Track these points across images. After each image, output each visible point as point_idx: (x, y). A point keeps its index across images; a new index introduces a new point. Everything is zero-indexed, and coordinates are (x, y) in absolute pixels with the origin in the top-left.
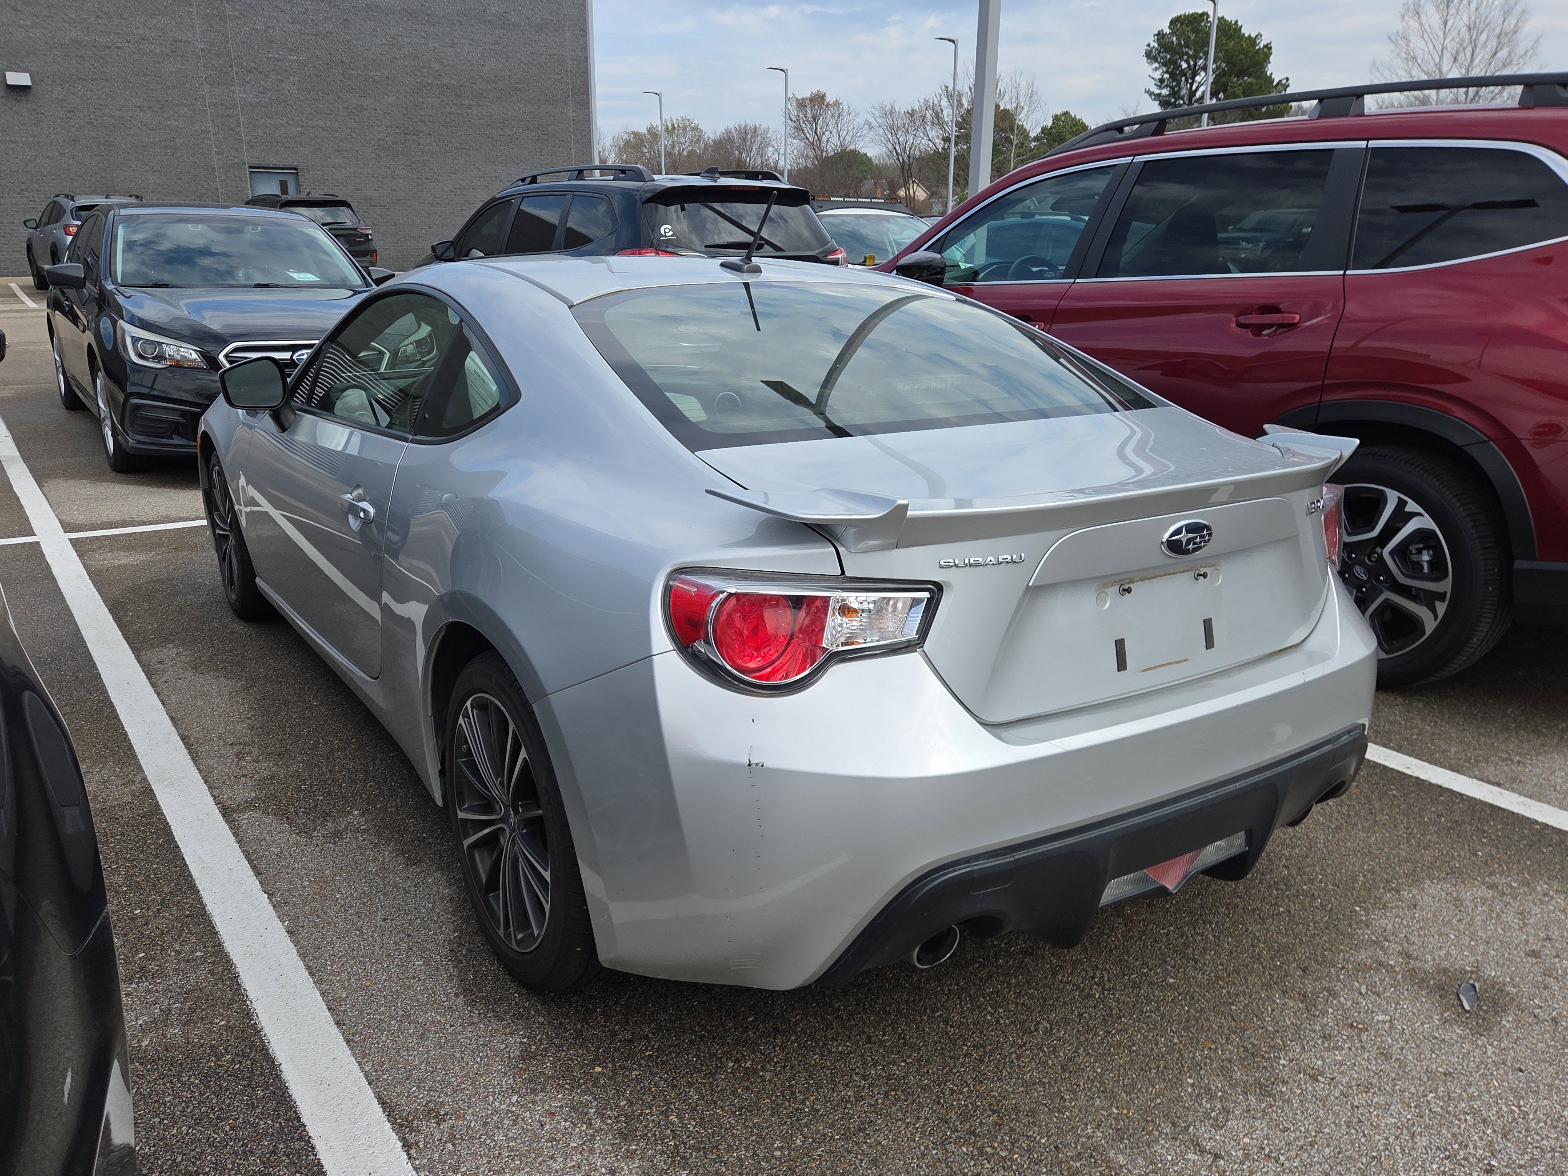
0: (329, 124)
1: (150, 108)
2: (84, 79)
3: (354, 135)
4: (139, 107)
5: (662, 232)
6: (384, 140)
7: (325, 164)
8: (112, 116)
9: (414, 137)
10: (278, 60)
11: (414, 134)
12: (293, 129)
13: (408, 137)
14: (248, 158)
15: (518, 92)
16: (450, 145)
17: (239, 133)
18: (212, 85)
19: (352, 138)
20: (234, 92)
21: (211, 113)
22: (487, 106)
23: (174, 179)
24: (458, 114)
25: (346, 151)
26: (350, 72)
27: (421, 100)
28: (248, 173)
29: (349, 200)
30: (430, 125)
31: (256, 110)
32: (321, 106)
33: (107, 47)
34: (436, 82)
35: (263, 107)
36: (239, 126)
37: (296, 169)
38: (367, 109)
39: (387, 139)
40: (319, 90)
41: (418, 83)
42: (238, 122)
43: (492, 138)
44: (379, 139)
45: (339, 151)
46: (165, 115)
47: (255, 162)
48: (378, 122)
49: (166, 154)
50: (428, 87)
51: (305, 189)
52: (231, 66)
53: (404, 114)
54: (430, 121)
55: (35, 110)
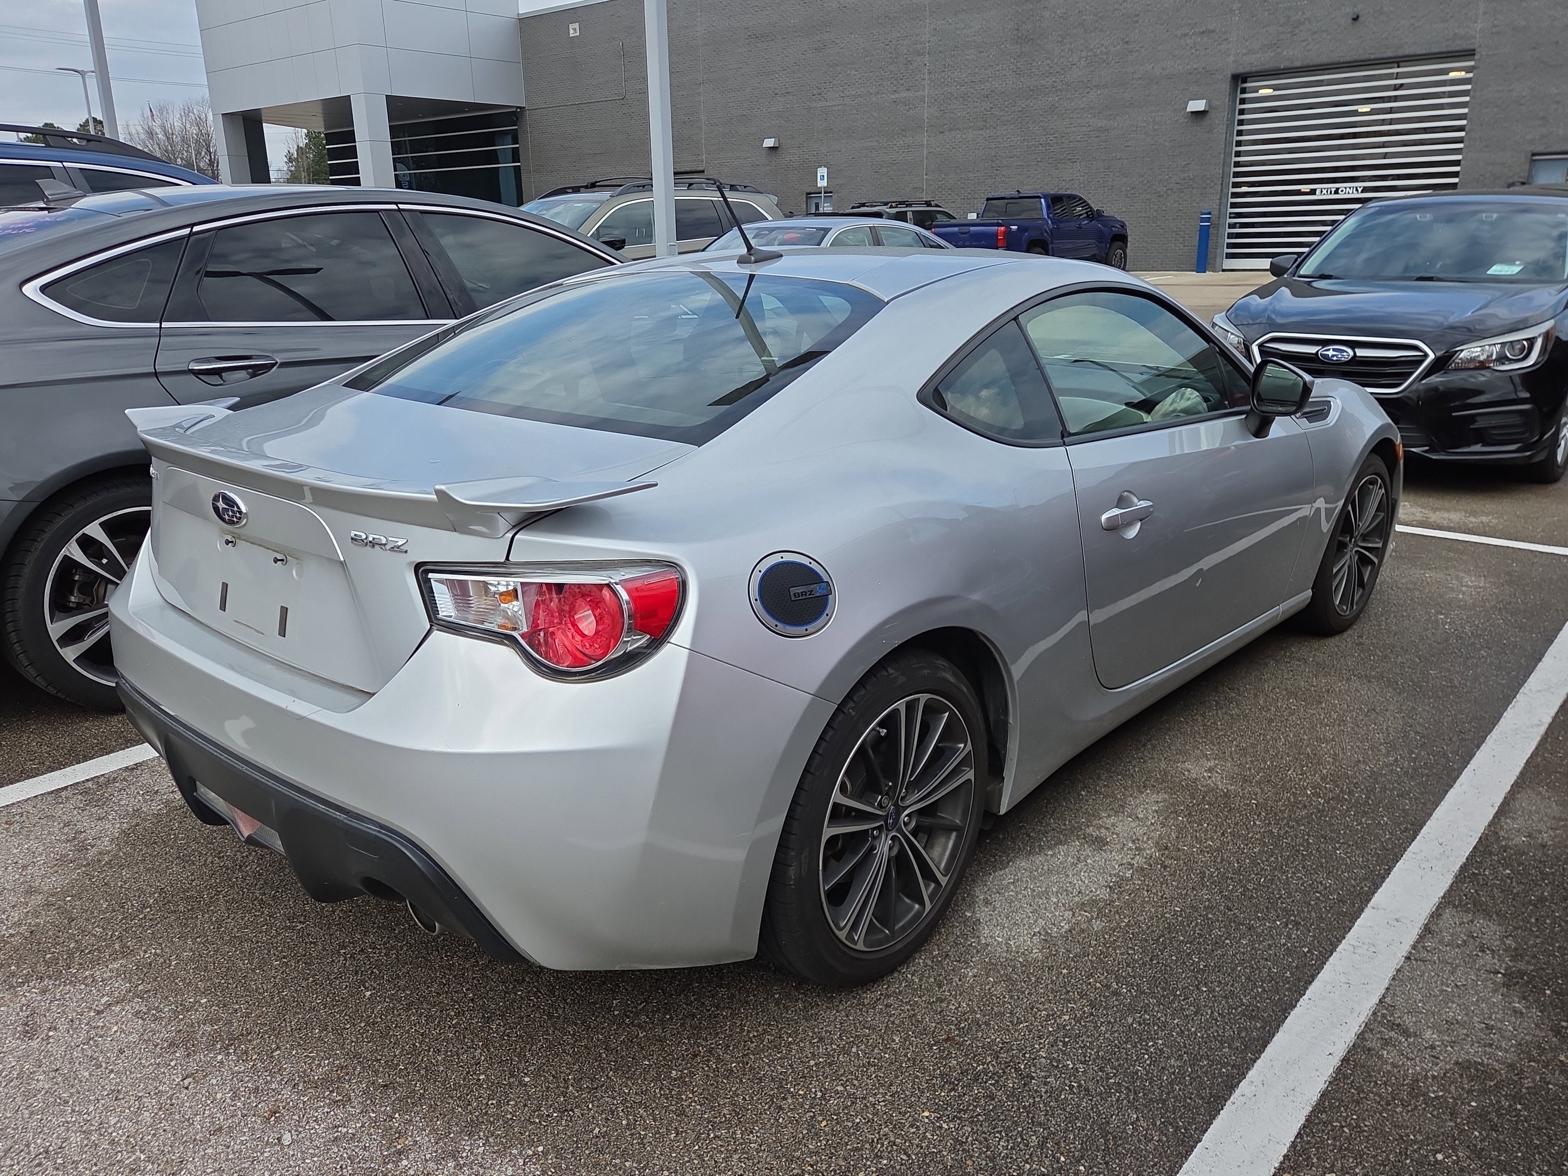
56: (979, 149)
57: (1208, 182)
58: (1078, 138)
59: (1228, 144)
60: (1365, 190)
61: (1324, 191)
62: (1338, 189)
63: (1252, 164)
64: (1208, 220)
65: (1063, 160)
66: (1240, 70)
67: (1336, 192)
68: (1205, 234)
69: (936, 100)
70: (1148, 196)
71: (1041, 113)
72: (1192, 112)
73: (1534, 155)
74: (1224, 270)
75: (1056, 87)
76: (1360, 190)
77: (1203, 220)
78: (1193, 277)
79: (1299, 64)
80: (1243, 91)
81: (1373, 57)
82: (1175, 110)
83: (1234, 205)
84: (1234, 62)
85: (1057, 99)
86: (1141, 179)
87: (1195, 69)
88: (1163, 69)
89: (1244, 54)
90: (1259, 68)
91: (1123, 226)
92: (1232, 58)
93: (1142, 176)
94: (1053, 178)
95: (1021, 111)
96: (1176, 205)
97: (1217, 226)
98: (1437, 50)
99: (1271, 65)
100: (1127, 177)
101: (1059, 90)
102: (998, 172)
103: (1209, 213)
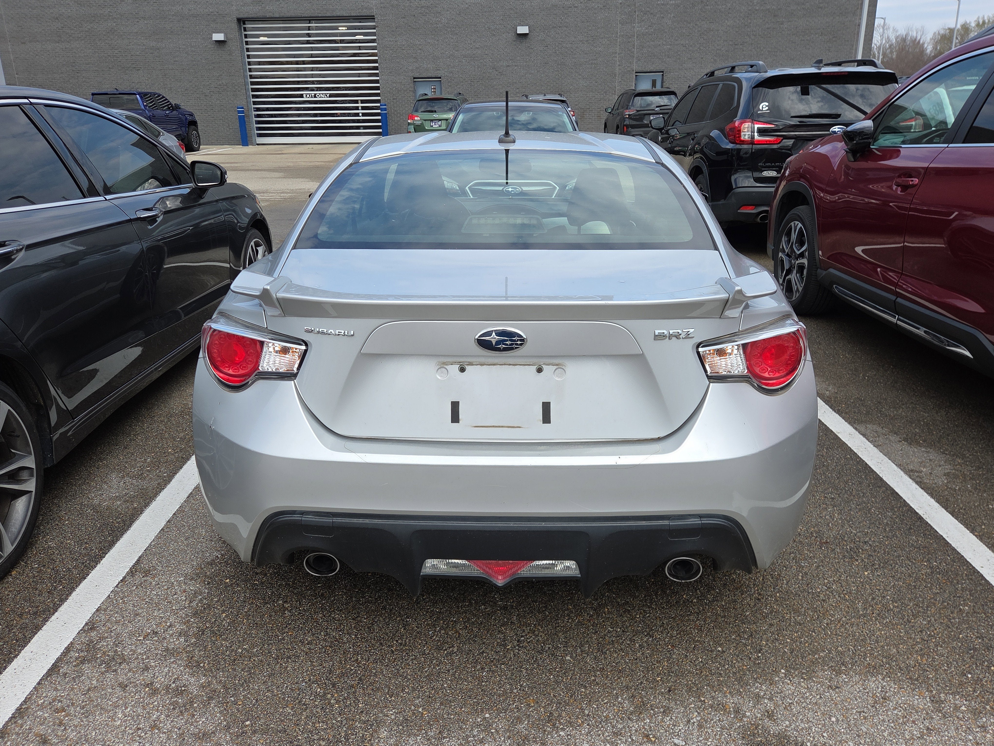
0: (687, 42)
1: (587, 41)
2: (555, 27)
3: (702, 48)
4: (582, 41)
5: (761, 108)
6: (720, 50)
7: (681, 67)
8: (567, 48)
9: (741, 46)
10: (663, 4)
11: (741, 44)
12: (665, 47)
13: (736, 47)
14: (635, 67)
15: (820, 9)
16: (764, 50)
17: (633, 52)
18: (622, 25)
19: (700, 49)
20: (634, 27)
21: (620, 41)
22: (795, 21)
23: (594, 82)
24: (774, 28)
25: (695, 58)
26: (706, 7)
27: (749, 21)
28: (634, 76)
29: (676, 91)
30: (753, 37)
31: (645, 37)
32: (684, 31)
33: (570, 7)
34: (762, 8)
35: (650, 35)
36: (634, 48)
37: (663, 72)
38: (713, 30)
39: (723, 49)
40: (685, 21)
41: (750, 10)
42: (634, 45)
43: (795, 43)
44: (718, 49)
45: (691, 59)
46: (594, 45)
47: (640, 69)
48: (719, 39)
49: (591, 68)
50: (756, 12)
51: (666, 84)
52: (635, 12)
53: (737, 32)
54: (753, 35)
55: (529, 47)
56: (59, 57)
57: (236, 87)
58: (138, 53)
59: (243, 64)
60: (331, 96)
61: (308, 96)
62: (315, 94)
63: (261, 77)
64: (243, 112)
65: (129, 68)
66: (241, 16)
67: (315, 97)
68: (243, 121)
69: (12, 18)
70: (198, 96)
71: (104, 33)
72: (215, 41)
73: (414, 78)
74: (258, 144)
75: (112, 16)
76: (328, 95)
77: (239, 112)
78: (240, 149)
79: (278, 16)
80: (245, 30)
81: (320, 15)
82: (204, 38)
83: (255, 103)
84: (236, 10)
85: (114, 24)
86: (191, 84)
87: (212, 12)
88: (189, 10)
89: (241, 6)
90: (253, 16)
91: (192, 115)
92: (234, 8)
93: (191, 82)
94: (124, 80)
95: (88, 31)
96: (218, 102)
97: (248, 116)
98: (355, 15)
99: (261, 14)
100: (180, 82)
101: (115, 18)
102: (79, 75)
103: (242, 108)
